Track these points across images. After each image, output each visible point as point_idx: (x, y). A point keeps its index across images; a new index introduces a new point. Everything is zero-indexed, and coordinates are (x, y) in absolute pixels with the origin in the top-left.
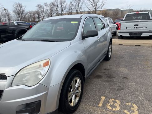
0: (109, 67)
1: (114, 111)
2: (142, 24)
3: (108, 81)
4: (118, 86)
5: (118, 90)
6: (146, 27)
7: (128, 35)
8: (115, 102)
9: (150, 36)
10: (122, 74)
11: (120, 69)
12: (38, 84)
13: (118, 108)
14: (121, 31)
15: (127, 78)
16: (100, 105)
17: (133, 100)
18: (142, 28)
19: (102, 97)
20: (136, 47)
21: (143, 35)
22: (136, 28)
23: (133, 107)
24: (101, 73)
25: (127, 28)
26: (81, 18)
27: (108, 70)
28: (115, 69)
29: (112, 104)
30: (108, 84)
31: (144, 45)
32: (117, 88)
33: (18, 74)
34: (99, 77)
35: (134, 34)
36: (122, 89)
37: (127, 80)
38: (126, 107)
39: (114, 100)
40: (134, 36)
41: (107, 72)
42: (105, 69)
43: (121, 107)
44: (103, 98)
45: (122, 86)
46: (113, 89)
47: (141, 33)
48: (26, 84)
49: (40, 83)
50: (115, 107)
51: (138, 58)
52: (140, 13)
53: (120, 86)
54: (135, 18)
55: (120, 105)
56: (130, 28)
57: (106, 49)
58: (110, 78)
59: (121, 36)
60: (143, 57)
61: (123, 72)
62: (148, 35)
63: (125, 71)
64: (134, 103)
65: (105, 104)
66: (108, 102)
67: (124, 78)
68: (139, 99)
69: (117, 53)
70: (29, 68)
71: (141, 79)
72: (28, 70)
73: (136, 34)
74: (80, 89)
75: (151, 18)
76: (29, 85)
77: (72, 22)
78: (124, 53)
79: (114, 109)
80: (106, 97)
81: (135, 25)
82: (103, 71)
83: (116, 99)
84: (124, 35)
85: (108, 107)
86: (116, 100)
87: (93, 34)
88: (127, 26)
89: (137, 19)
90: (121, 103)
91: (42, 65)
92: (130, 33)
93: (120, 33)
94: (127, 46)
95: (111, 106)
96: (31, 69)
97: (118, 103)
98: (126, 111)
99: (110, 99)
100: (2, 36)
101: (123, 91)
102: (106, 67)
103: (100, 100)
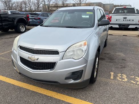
0: (108, 52)
1: (123, 82)
2: (130, 17)
3: (110, 62)
4: (120, 66)
5: (121, 68)
6: (133, 20)
7: (117, 26)
9: (136, 27)
10: (120, 57)
11: (118, 54)
12: (82, 58)
13: (126, 80)
14: (112, 22)
15: (125, 60)
16: (112, 77)
17: (135, 75)
18: (130, 20)
19: (111, 73)
20: (124, 37)
21: (130, 27)
22: (124, 20)
23: (137, 79)
24: (103, 56)
25: (117, 20)
27: (108, 54)
28: (114, 54)
29: (120, 77)
30: (111, 64)
31: (130, 35)
32: (120, 67)
33: (68, 51)
34: (102, 59)
35: (123, 26)
36: (124, 67)
37: (125, 61)
38: (131, 79)
39: (121, 74)
40: (122, 28)
41: (108, 56)
42: (105, 54)
43: (128, 79)
44: (112, 73)
46: (117, 68)
47: (129, 25)
48: (74, 58)
49: (83, 57)
50: (124, 79)
51: (128, 45)
53: (122, 66)
54: (122, 12)
55: (126, 78)
56: (120, 20)
58: (112, 60)
60: (132, 44)
61: (120, 56)
62: (134, 27)
63: (122, 55)
64: (137, 76)
65: (115, 77)
66: (117, 76)
67: (123, 60)
69: (109, 41)
70: (73, 47)
71: (136, 61)
73: (124, 26)
74: (97, 66)
75: (136, 12)
76: (76, 59)
77: (87, 13)
78: (115, 41)
79: (123, 80)
80: (114, 73)
81: (124, 18)
82: (104, 55)
83: (122, 74)
84: (114, 26)
85: (118, 79)
86: (123, 75)
87: (105, 24)
88: (117, 19)
89: (124, 13)
90: (127, 76)
91: (83, 44)
92: (120, 25)
94: (116, 36)
95: (120, 78)
96: (74, 47)
97: (125, 76)
98: (132, 81)
99: (118, 74)
100: (3, 24)
101: (126, 69)
102: (105, 52)
103: (110, 75)
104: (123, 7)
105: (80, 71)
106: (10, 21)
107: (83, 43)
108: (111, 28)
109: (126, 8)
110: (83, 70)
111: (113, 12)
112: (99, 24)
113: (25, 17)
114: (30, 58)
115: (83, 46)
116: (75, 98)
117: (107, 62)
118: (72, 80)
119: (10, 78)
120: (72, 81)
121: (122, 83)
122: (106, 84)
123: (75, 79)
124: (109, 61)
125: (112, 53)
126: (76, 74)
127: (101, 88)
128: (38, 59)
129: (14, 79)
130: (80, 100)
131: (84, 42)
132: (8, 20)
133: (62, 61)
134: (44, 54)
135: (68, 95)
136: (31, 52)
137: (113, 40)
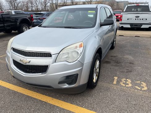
0: (115, 55)
2: (143, 16)
3: (116, 66)
4: (126, 70)
5: (127, 72)
6: (146, 19)
7: (129, 26)
8: (126, 81)
9: (150, 27)
10: (128, 60)
11: (126, 56)
12: (77, 61)
13: (130, 85)
14: (123, 22)
15: (133, 64)
16: (115, 82)
17: (141, 80)
18: (143, 19)
19: (114, 77)
20: (136, 38)
21: (143, 27)
22: (137, 19)
23: (142, 84)
24: (109, 59)
25: (128, 19)
26: (97, 8)
27: (115, 57)
28: (121, 57)
29: (124, 82)
30: (117, 68)
31: (143, 36)
32: (126, 71)
33: (61, 53)
34: (108, 62)
35: (135, 25)
36: (131, 72)
37: (133, 65)
38: (136, 85)
39: (125, 79)
40: (134, 28)
41: (114, 59)
42: (112, 56)
43: (132, 84)
44: (116, 78)
45: (130, 69)
46: (122, 72)
47: (142, 24)
48: (68, 61)
50: (128, 84)
51: (139, 47)
52: (140, 5)
53: (128, 70)
54: (135, 10)
55: (131, 83)
56: (132, 19)
57: (113, 38)
58: (118, 63)
59: (122, 27)
60: (143, 46)
61: (128, 59)
62: (147, 26)
63: (130, 58)
64: (143, 81)
65: (118, 82)
66: (121, 81)
67: (131, 63)
68: (146, 79)
69: (119, 43)
70: (68, 49)
71: (145, 64)
72: (67, 50)
73: (137, 25)
74: (98, 70)
75: (150, 11)
76: (70, 62)
77: (89, 12)
78: (125, 43)
79: (127, 86)
80: (118, 77)
81: (136, 17)
82: (110, 58)
83: (126, 78)
84: (125, 26)
85: (122, 84)
86: (127, 80)
88: (129, 18)
89: (137, 11)
90: (132, 81)
92: (131, 24)
93: (121, 24)
94: (127, 36)
95: (124, 83)
96: (69, 49)
97: (129, 81)
98: (137, 87)
99: (122, 78)
100: (5, 24)
101: (132, 73)
102: (113, 54)
103: (114, 80)
104: (136, 5)
105: (75, 75)
106: (12, 22)
107: (78, 45)
108: (122, 29)
109: (139, 5)
110: (78, 74)
111: (124, 11)
112: (101, 24)
113: (29, 17)
114: (22, 61)
115: (78, 48)
116: (71, 103)
117: (112, 65)
118: (66, 84)
119: (7, 82)
120: (66, 86)
121: (125, 88)
122: (108, 89)
123: (69, 84)
124: (115, 64)
125: (120, 56)
126: (71, 79)
127: (101, 94)
128: (30, 61)
129: (10, 83)
130: (76, 106)
131: (80, 43)
132: (10, 21)
133: (55, 64)
134: (36, 56)
135: (64, 101)
136: (23, 55)
137: (123, 41)
